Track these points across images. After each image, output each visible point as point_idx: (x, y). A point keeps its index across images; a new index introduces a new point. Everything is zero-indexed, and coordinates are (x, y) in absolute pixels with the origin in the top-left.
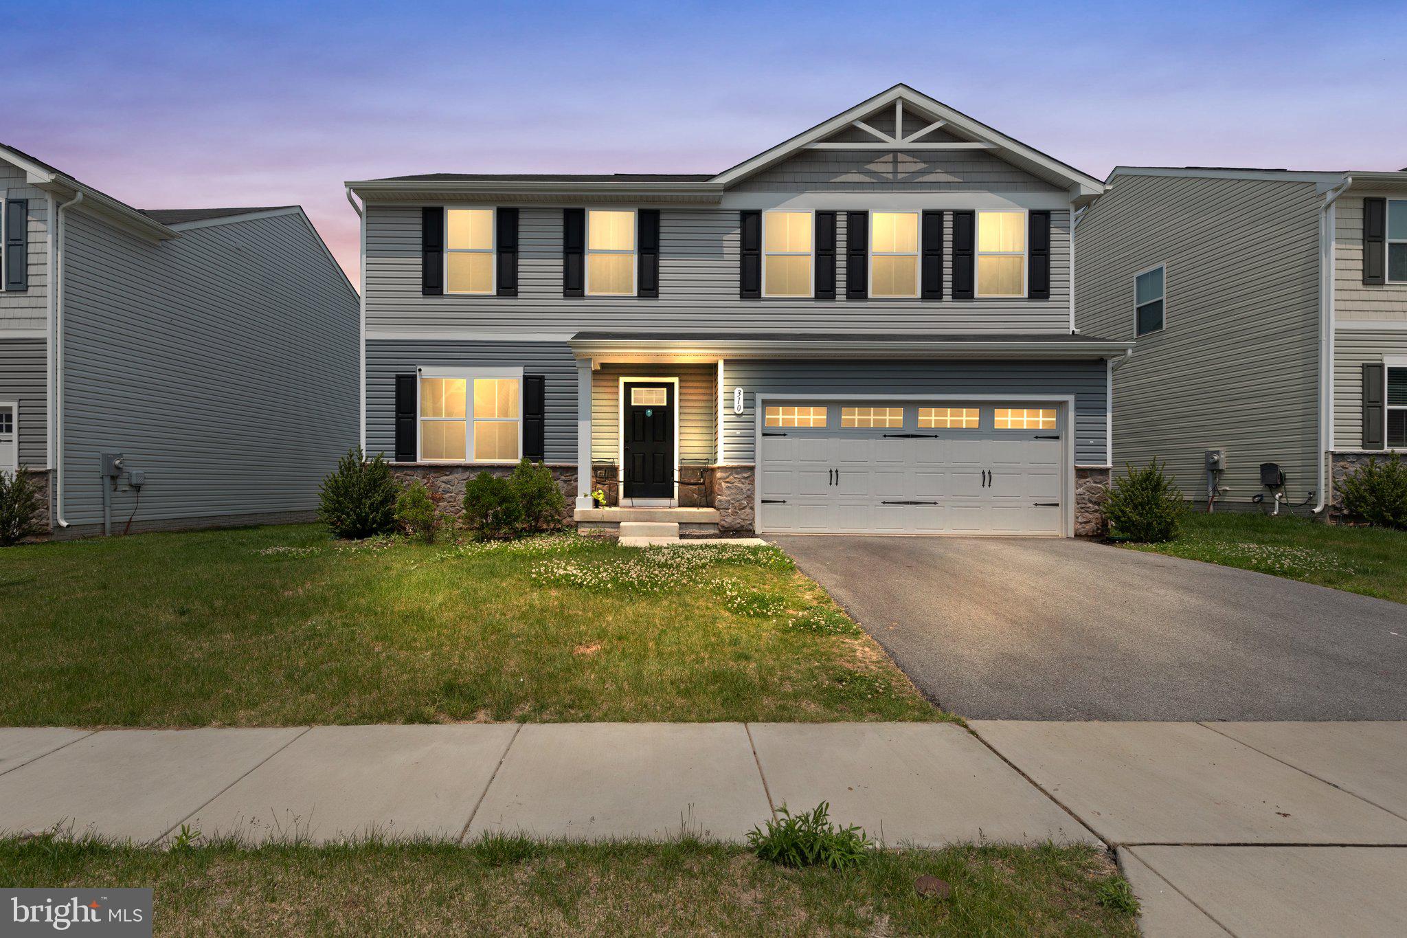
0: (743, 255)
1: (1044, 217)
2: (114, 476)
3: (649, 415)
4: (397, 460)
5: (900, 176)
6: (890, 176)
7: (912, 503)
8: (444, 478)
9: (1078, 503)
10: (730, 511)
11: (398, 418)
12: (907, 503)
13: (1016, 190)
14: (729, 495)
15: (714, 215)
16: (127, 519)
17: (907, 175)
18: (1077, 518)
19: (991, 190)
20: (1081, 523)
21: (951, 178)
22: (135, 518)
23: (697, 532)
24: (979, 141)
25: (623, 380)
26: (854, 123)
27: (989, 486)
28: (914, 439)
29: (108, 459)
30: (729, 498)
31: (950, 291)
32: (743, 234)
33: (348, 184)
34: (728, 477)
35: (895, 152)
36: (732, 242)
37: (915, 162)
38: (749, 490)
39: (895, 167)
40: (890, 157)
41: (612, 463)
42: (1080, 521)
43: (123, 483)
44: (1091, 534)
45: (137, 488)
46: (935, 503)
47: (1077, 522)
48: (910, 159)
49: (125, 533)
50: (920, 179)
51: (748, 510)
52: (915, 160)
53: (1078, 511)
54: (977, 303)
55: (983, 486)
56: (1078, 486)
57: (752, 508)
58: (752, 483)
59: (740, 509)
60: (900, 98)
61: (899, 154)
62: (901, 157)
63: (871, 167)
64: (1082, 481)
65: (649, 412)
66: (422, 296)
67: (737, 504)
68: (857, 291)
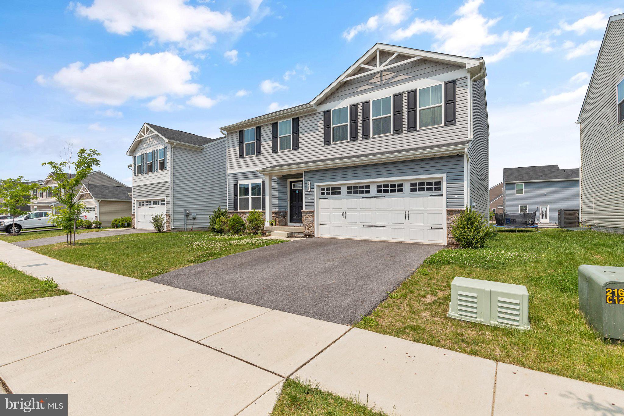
0: (325, 128)
1: (452, 83)
2: (187, 215)
3: (297, 193)
4: (234, 210)
5: (383, 82)
6: (379, 83)
7: (374, 226)
8: (244, 216)
9: (449, 228)
10: (307, 228)
11: (234, 197)
12: (372, 226)
13: (438, 74)
14: (306, 222)
15: (315, 115)
16: (191, 227)
17: (387, 80)
18: (448, 235)
19: (425, 77)
20: (450, 238)
21: (406, 77)
22: (193, 227)
23: (298, 235)
24: (414, 57)
25: (289, 181)
26: (360, 66)
27: (408, 219)
28: (375, 198)
29: (185, 211)
30: (306, 223)
31: (406, 129)
32: (324, 121)
33: (220, 128)
34: (306, 215)
35: (381, 72)
36: (321, 124)
37: (390, 74)
38: (312, 220)
39: (381, 78)
40: (379, 75)
41: (284, 210)
42: (449, 237)
43: (190, 218)
44: (456, 243)
45: (195, 219)
46: (384, 226)
47: (448, 237)
48: (388, 73)
49: (191, 231)
50: (392, 81)
51: (312, 228)
52: (390, 73)
53: (448, 231)
54: (419, 132)
55: (406, 219)
56: (448, 219)
57: (314, 227)
58: (314, 217)
59: (310, 227)
60: (378, 49)
61: (383, 72)
62: (384, 73)
63: (372, 81)
64: (451, 217)
65: (297, 192)
66: (239, 159)
67: (309, 225)
68: (366, 135)
